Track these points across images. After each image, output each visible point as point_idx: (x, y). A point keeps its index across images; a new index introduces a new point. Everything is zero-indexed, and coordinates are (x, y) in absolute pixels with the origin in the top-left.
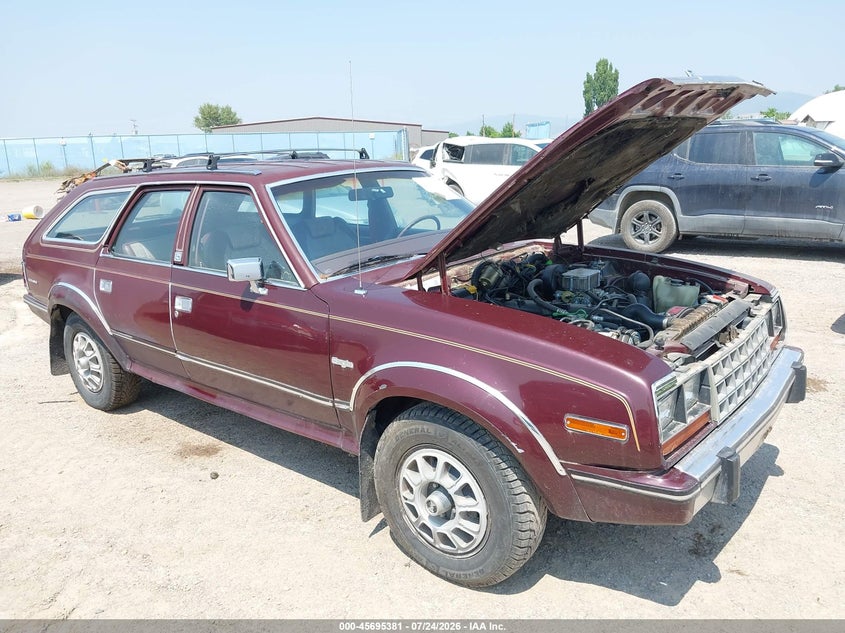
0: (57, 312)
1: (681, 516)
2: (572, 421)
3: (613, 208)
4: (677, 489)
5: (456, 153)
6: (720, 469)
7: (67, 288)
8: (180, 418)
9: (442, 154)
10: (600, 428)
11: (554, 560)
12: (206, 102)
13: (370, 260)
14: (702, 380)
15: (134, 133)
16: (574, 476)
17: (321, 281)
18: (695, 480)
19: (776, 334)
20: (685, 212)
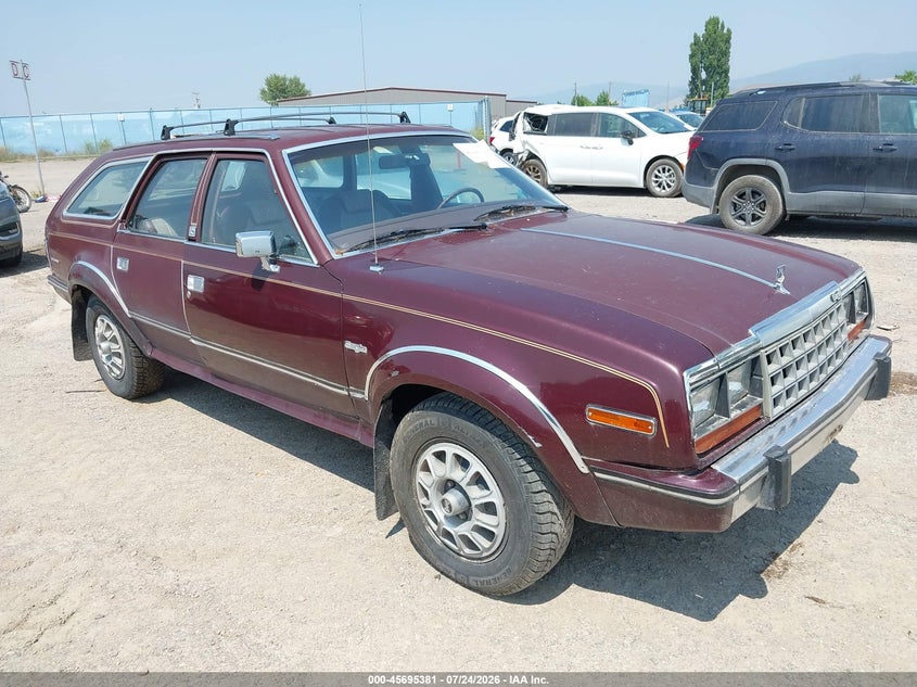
0: (78, 293)
1: (716, 523)
2: (595, 412)
3: (710, 184)
4: (712, 491)
5: (538, 123)
6: (766, 470)
7: (86, 267)
8: (211, 411)
9: (522, 125)
10: (624, 420)
11: (603, 577)
12: (273, 73)
13: (394, 234)
14: (753, 369)
15: (197, 108)
16: (597, 474)
17: (336, 257)
18: (734, 482)
19: (858, 320)
20: (794, 188)
